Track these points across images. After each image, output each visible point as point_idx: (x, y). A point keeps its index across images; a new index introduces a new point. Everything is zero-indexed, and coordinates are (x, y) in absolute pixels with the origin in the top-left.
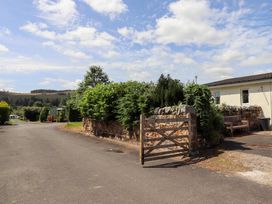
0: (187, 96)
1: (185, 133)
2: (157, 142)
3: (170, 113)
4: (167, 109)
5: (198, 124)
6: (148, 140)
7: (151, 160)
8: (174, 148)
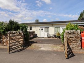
0: (21, 28)
1: (21, 40)
2: (14, 44)
3: (15, 33)
4: (14, 32)
5: (25, 37)
6: (11, 43)
7: (12, 50)
8: (19, 45)
